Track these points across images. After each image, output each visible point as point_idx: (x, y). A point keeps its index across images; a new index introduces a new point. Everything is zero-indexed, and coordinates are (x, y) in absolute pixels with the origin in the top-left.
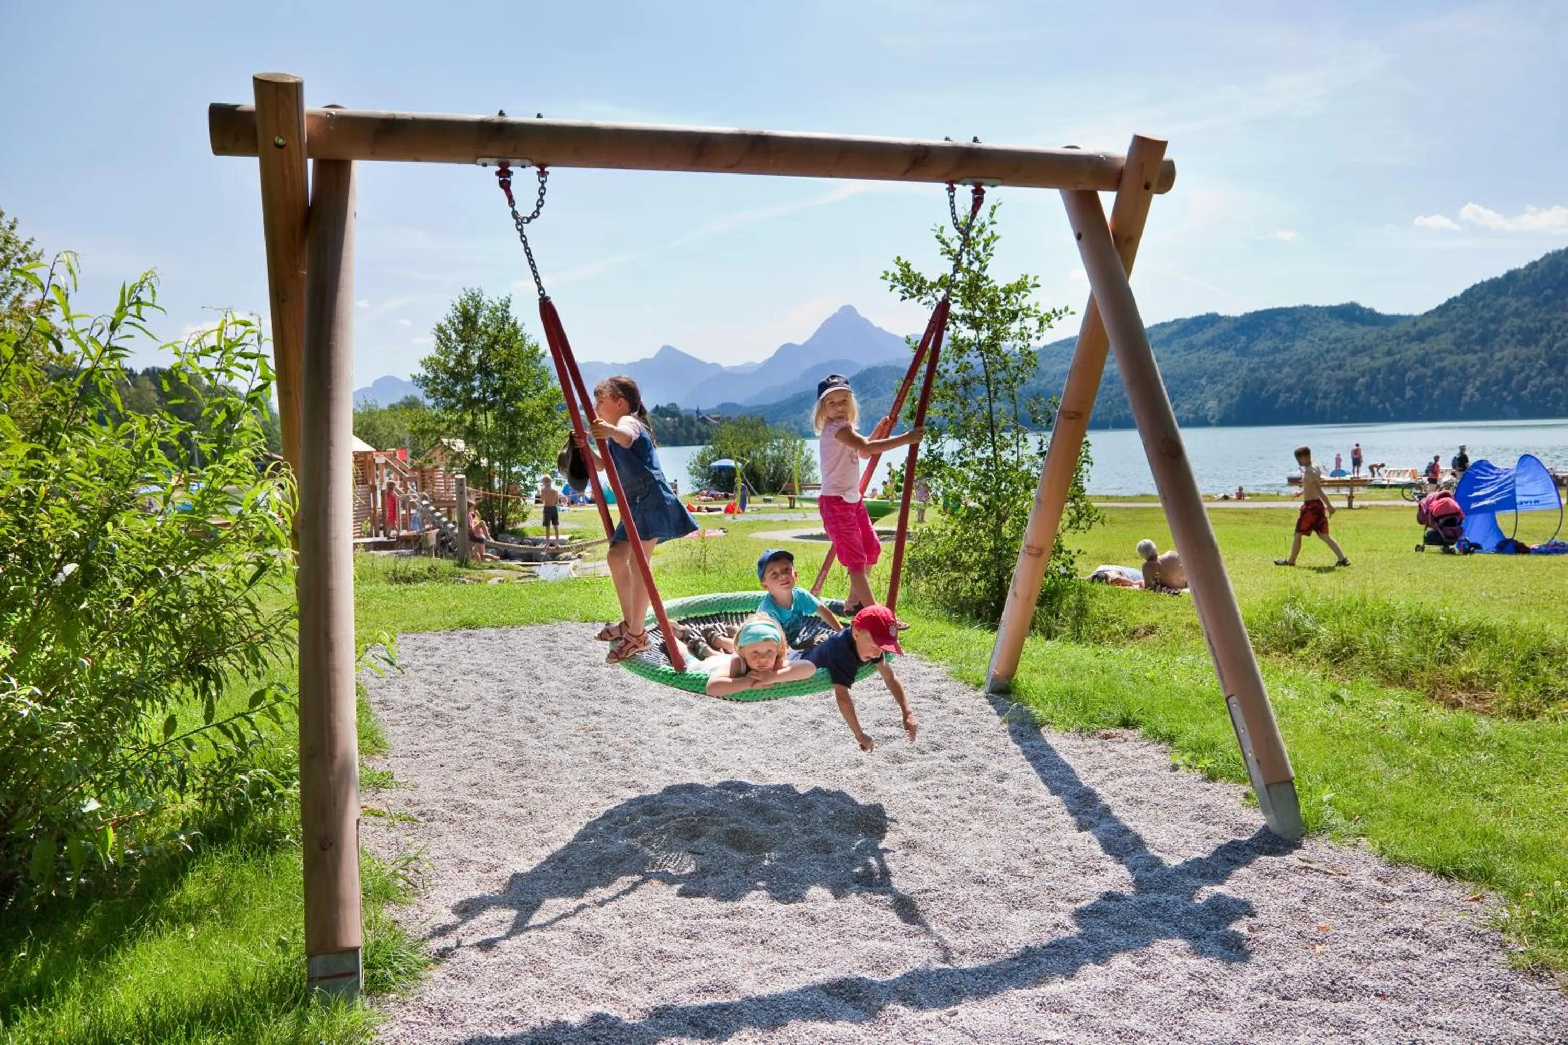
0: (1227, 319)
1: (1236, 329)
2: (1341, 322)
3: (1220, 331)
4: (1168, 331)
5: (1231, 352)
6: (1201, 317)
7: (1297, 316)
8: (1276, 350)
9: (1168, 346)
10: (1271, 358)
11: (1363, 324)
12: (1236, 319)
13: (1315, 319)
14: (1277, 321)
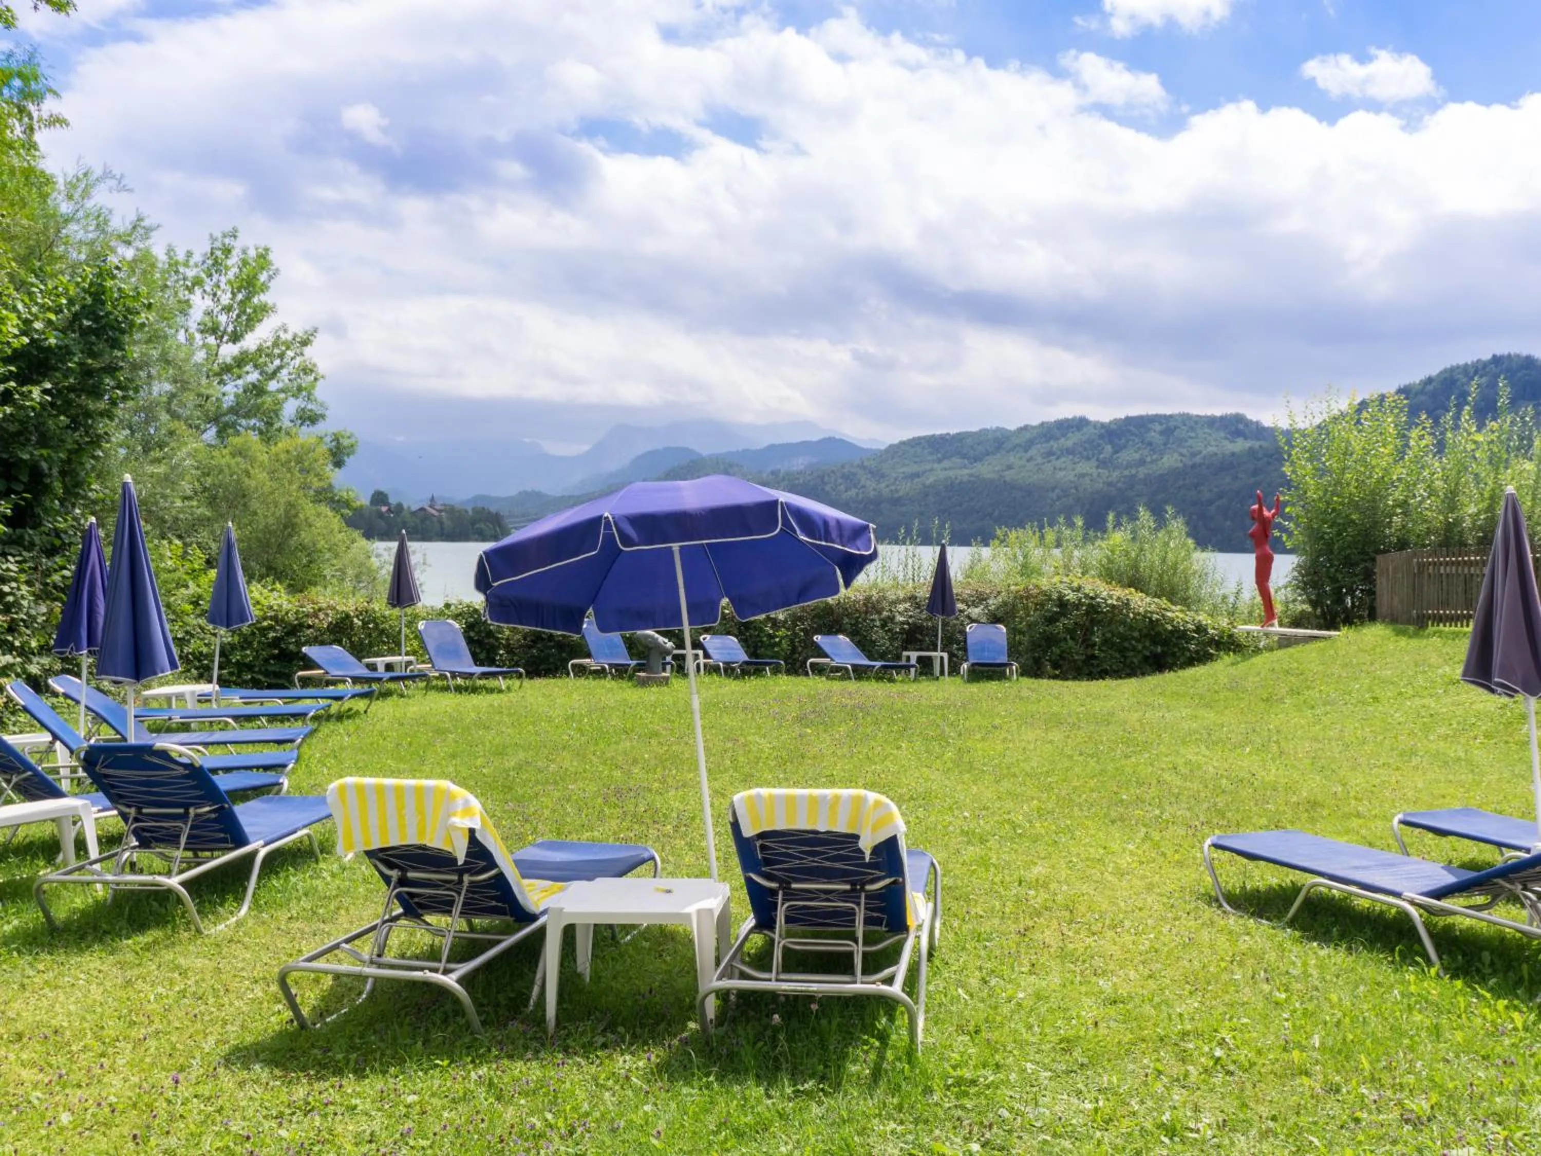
0: (1096, 425)
1: (1101, 437)
2: (1222, 434)
3: (1084, 438)
4: (1028, 435)
5: (1094, 463)
6: (1067, 420)
7: (1172, 424)
8: (1142, 462)
9: (1026, 451)
10: (1133, 471)
11: (1246, 438)
12: (1103, 425)
13: (1192, 429)
14: (1149, 430)
